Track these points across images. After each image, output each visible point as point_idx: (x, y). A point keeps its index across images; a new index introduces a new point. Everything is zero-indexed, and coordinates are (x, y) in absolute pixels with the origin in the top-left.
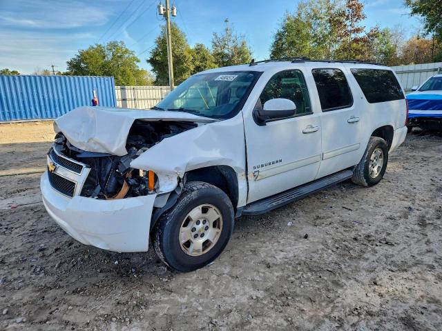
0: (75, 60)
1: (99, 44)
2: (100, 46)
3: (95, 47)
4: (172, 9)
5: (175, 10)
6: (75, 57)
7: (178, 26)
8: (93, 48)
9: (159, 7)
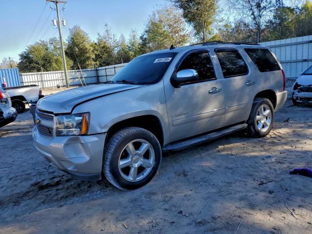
0: (25, 52)
1: (42, 40)
2: (43, 42)
3: (40, 42)
4: (63, 22)
5: (65, 22)
6: (25, 51)
7: (81, 28)
8: (38, 43)
9: (53, 21)
